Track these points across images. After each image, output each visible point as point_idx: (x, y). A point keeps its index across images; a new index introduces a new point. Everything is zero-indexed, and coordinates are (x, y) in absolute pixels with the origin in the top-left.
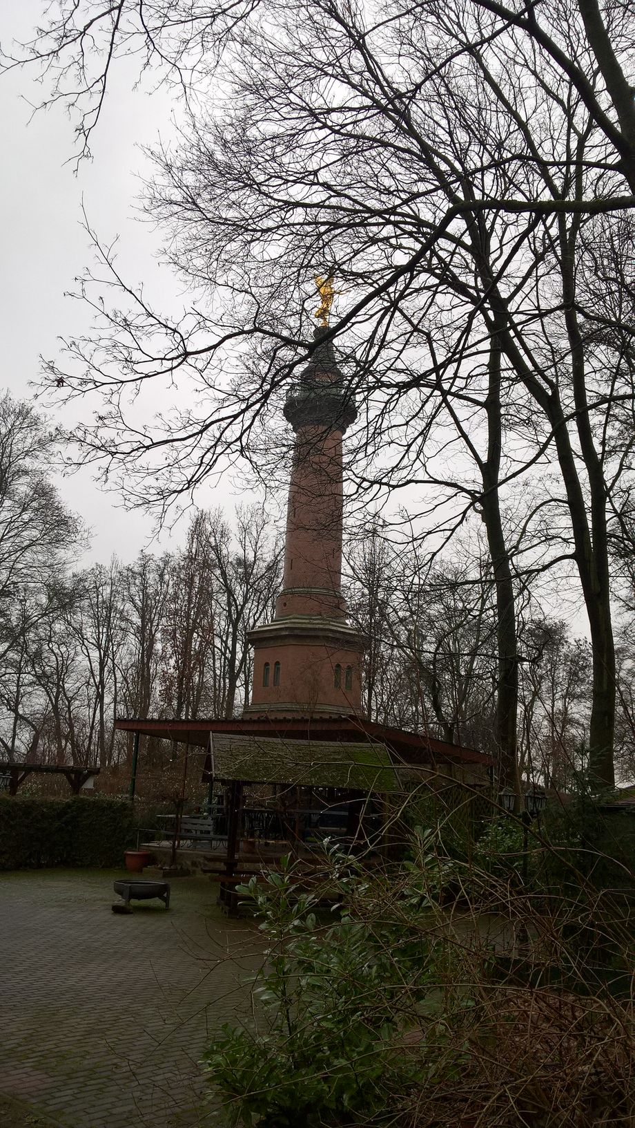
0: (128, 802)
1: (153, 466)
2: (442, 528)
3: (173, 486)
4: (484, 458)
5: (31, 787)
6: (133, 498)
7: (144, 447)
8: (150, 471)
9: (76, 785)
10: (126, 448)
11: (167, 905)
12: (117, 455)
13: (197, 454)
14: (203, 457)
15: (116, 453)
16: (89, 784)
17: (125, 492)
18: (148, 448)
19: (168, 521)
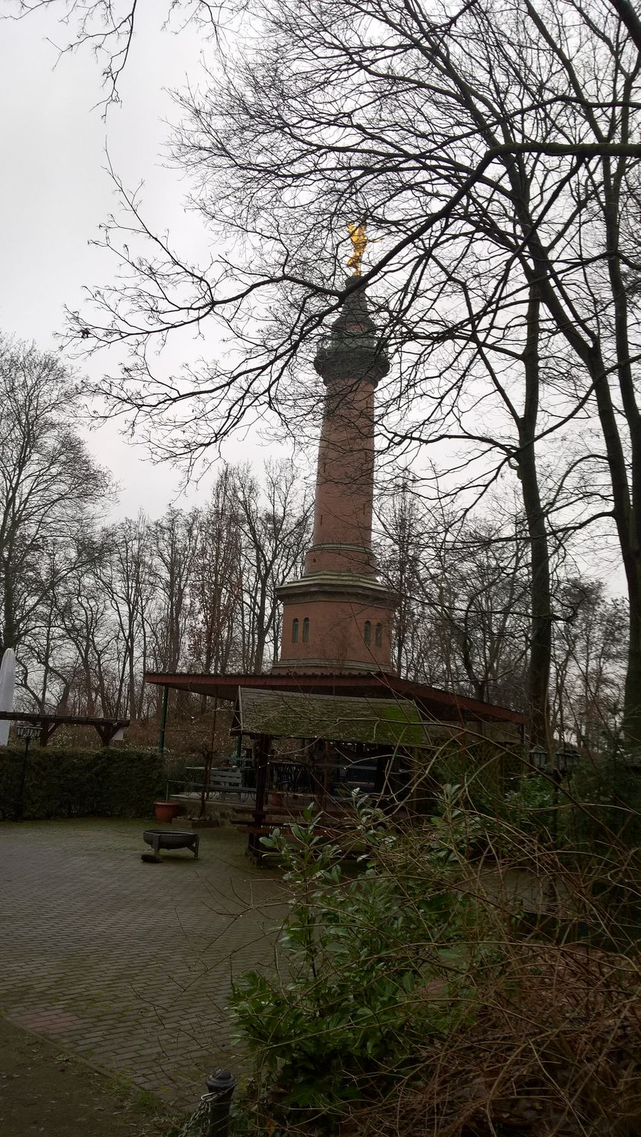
0: (158, 754)
1: (180, 419)
2: (475, 483)
3: (201, 440)
4: (521, 413)
5: (62, 739)
6: (160, 451)
7: (171, 399)
8: (177, 424)
9: (106, 737)
11: (196, 854)
12: (143, 408)
13: (225, 406)
14: (231, 409)
15: (142, 406)
16: (119, 736)
17: (152, 446)
18: (175, 400)
19: (195, 474)
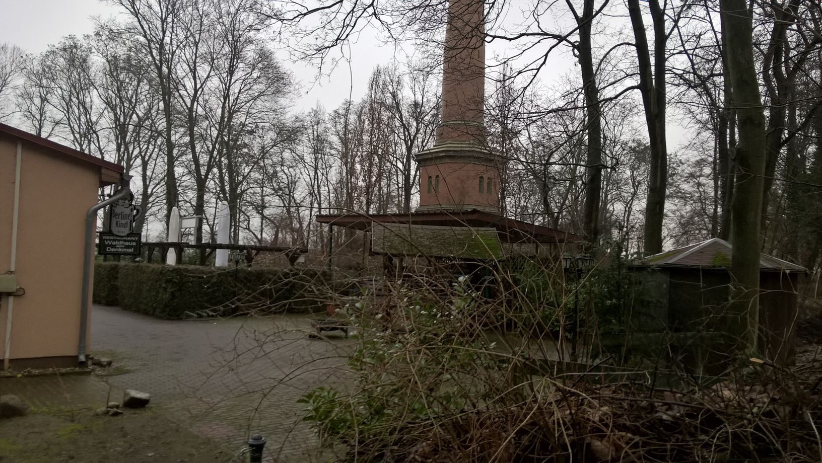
6: (297, 54)
7: (302, 14)
8: (307, 32)
10: (290, 16)
12: (285, 22)
15: (284, 20)
17: (291, 49)
18: (305, 14)
